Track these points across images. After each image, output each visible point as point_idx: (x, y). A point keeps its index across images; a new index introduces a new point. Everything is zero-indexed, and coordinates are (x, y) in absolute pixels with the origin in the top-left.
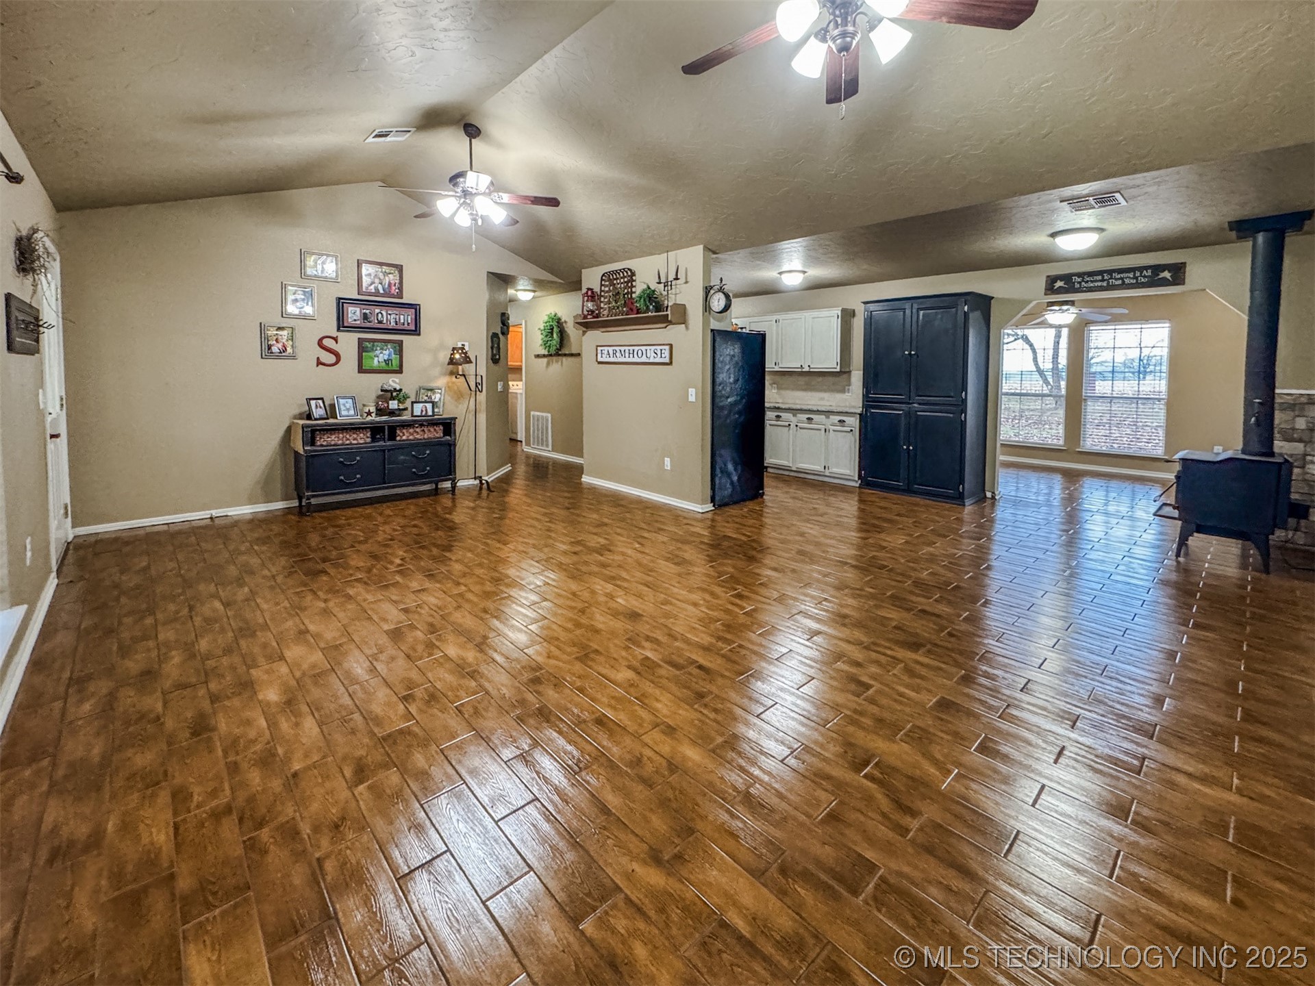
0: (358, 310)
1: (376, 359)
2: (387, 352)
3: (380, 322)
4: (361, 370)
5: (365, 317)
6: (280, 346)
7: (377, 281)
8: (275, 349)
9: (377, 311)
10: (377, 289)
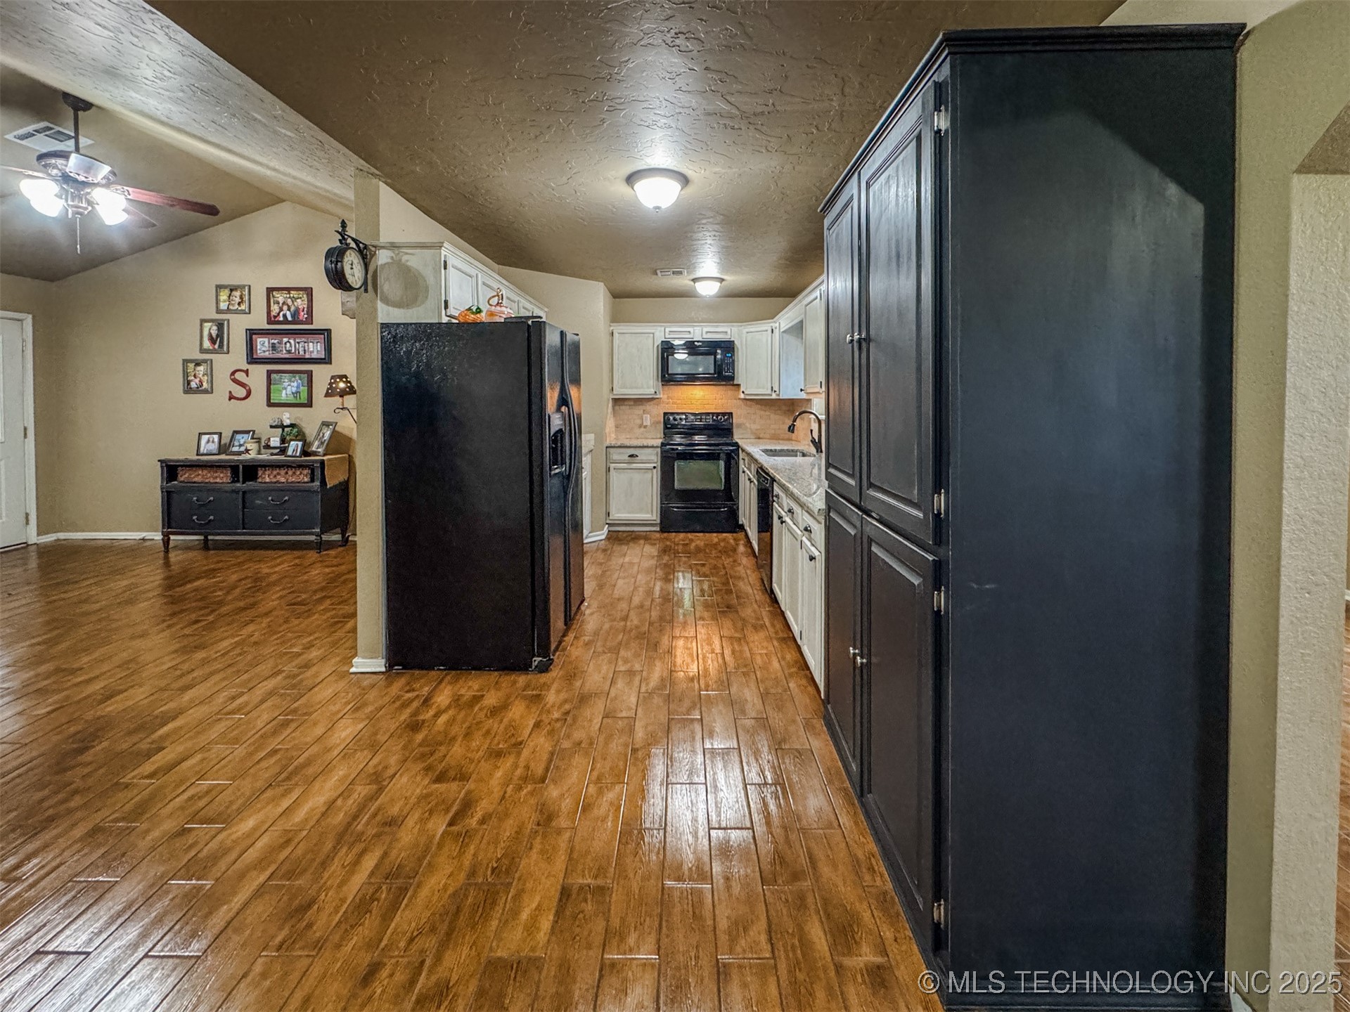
0: (266, 340)
1: (284, 392)
2: (295, 384)
3: (289, 352)
4: (270, 404)
5: (274, 347)
6: (197, 380)
7: (285, 308)
8: (193, 385)
9: (285, 340)
10: (285, 316)
